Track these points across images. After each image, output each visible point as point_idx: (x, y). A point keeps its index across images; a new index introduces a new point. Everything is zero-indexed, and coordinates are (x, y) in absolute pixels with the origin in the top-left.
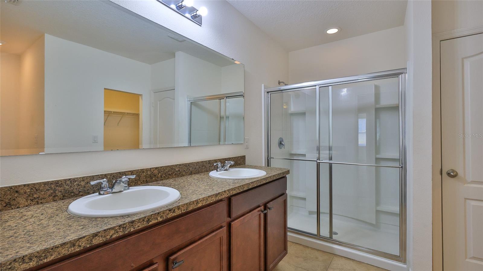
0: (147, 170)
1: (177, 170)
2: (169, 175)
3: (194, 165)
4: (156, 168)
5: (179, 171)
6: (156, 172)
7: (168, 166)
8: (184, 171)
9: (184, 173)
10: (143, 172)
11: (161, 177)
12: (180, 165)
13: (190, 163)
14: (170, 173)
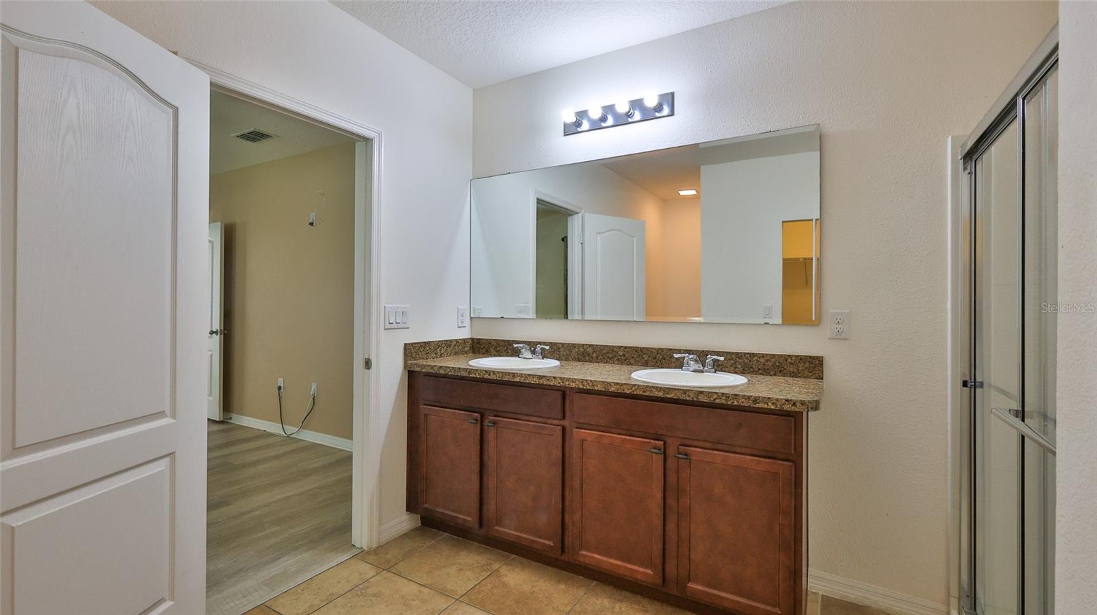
0: (579, 345)
1: (621, 353)
2: (608, 358)
3: (653, 352)
4: (590, 346)
5: (624, 355)
6: (590, 350)
7: (608, 346)
8: (633, 358)
9: (632, 361)
10: (575, 347)
11: (597, 358)
12: (626, 348)
13: (644, 348)
14: (610, 356)
